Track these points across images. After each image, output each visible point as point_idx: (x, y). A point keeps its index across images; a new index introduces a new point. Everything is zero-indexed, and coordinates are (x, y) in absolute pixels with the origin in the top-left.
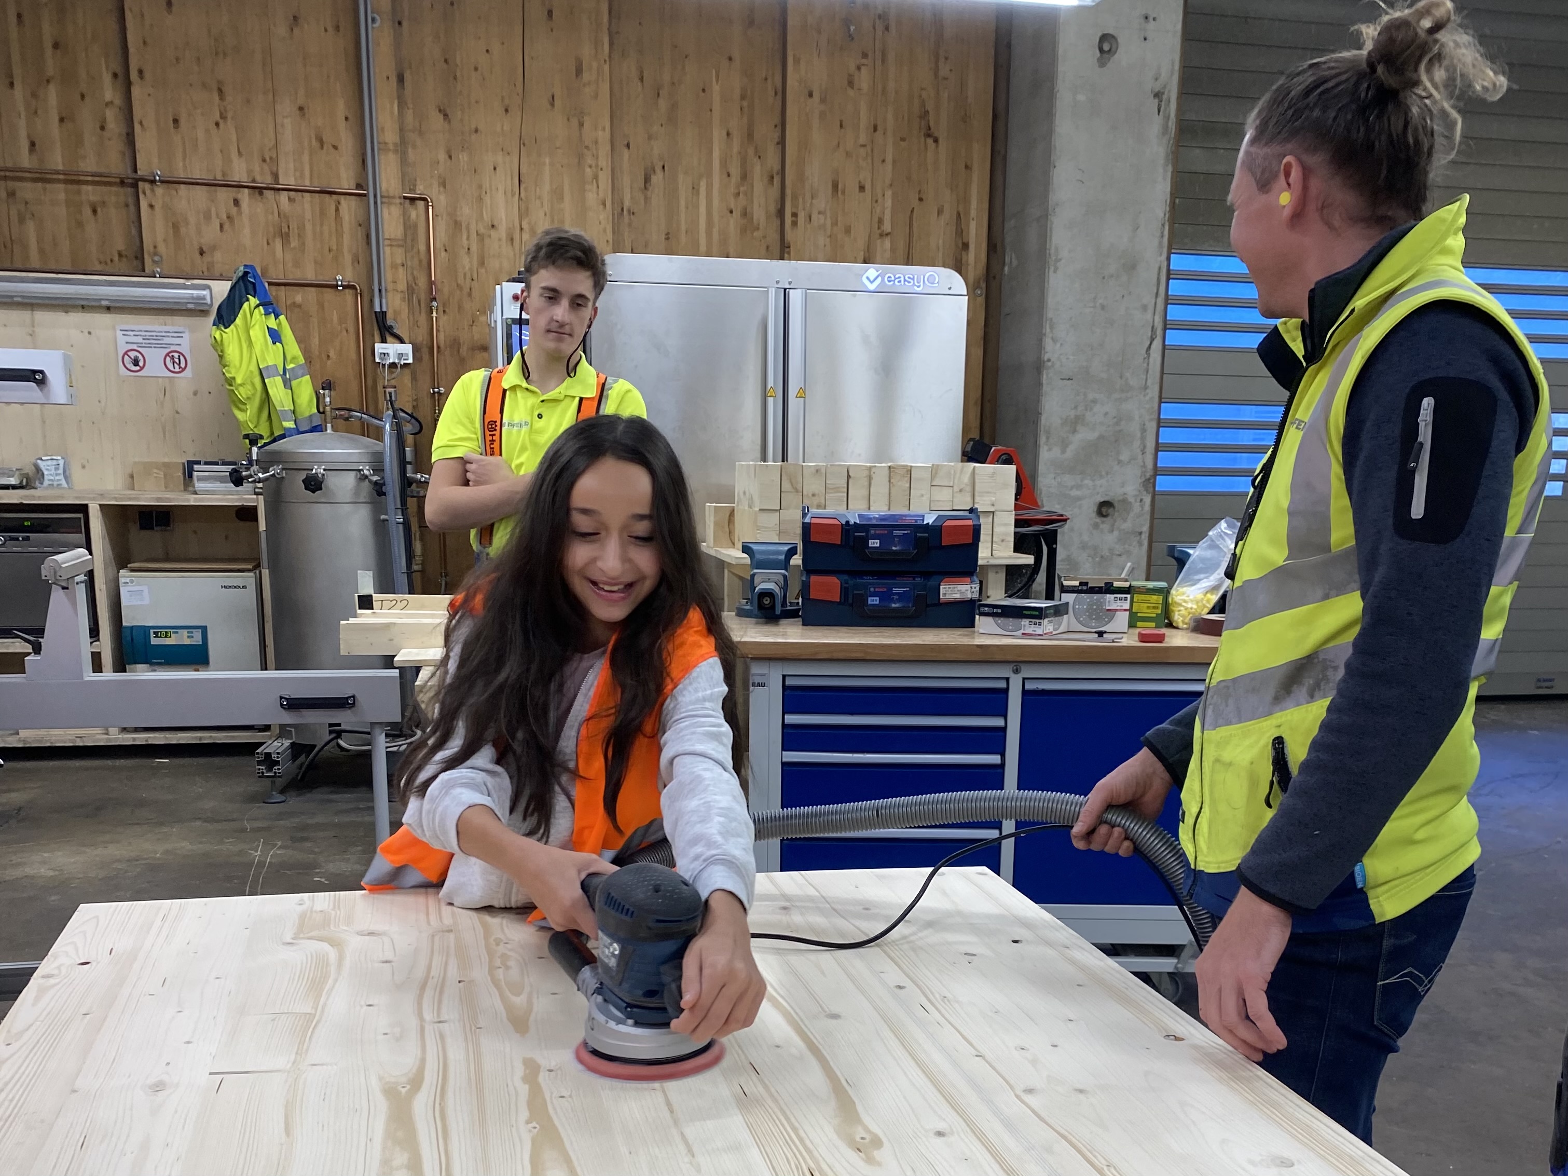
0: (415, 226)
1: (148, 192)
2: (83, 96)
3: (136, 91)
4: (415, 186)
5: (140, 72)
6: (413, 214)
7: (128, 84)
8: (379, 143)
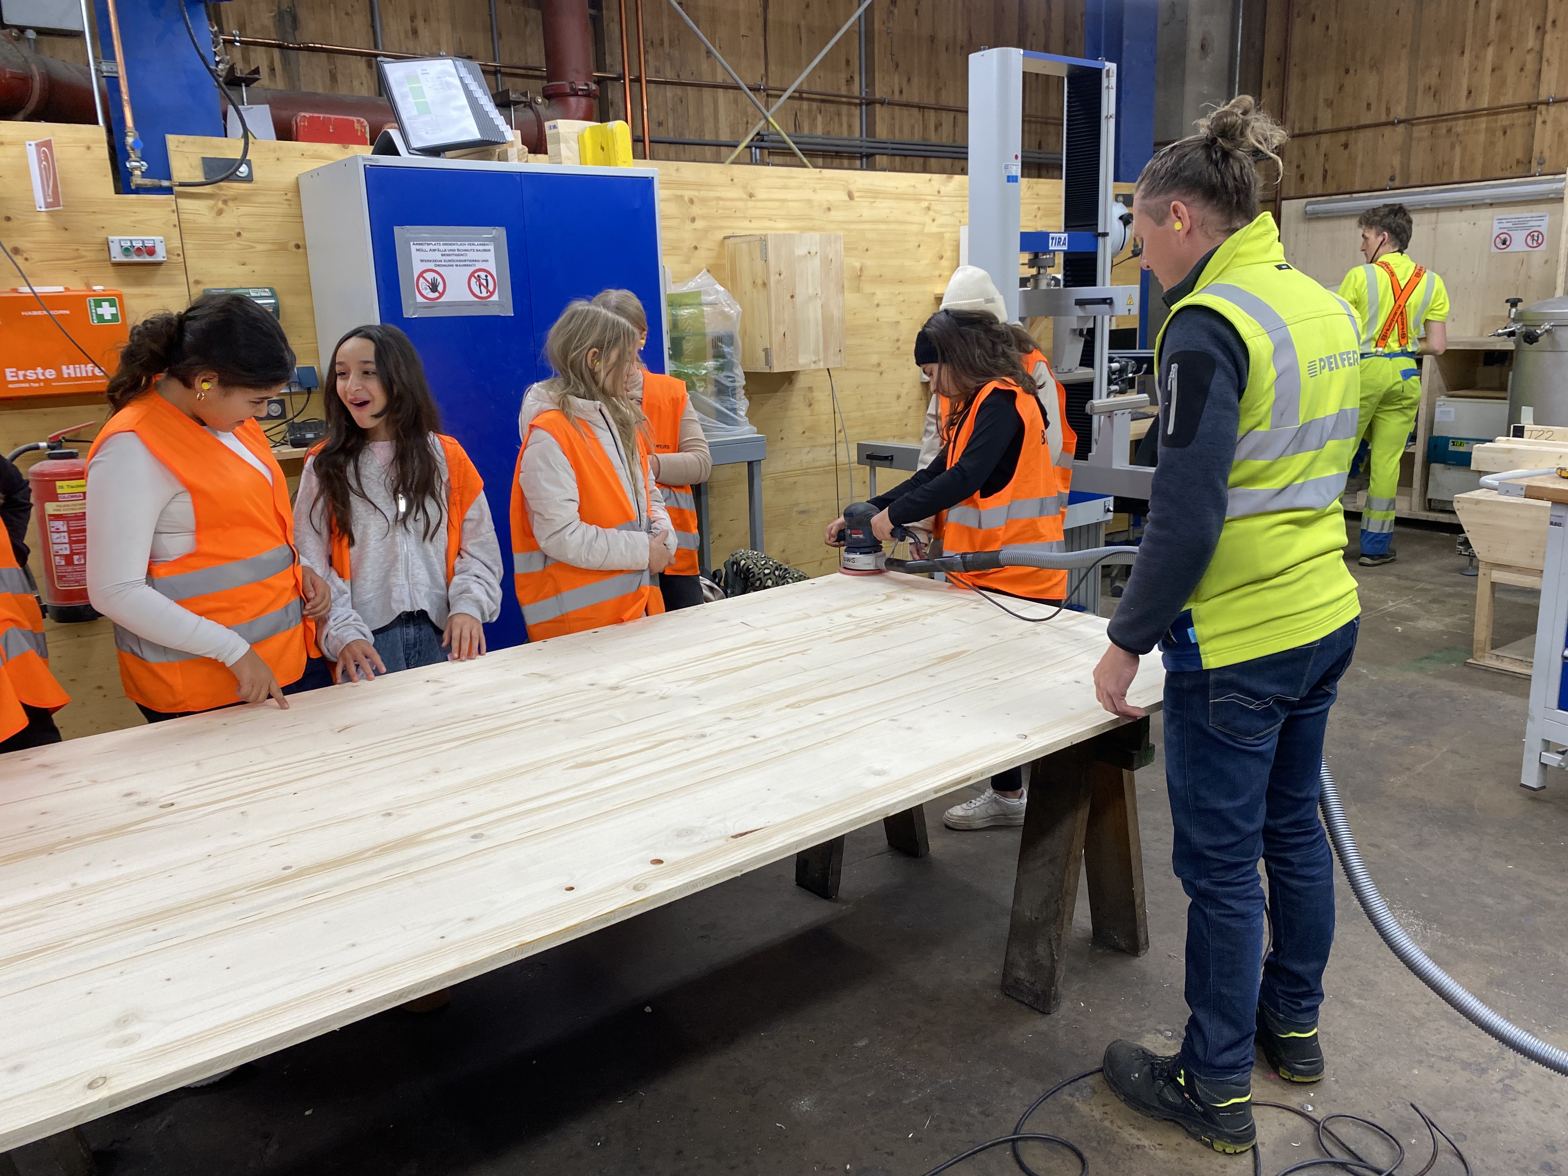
1: (1544, 112)
2: (1512, 49)
3: (1548, 37)
5: (1554, 22)
7: (1545, 33)
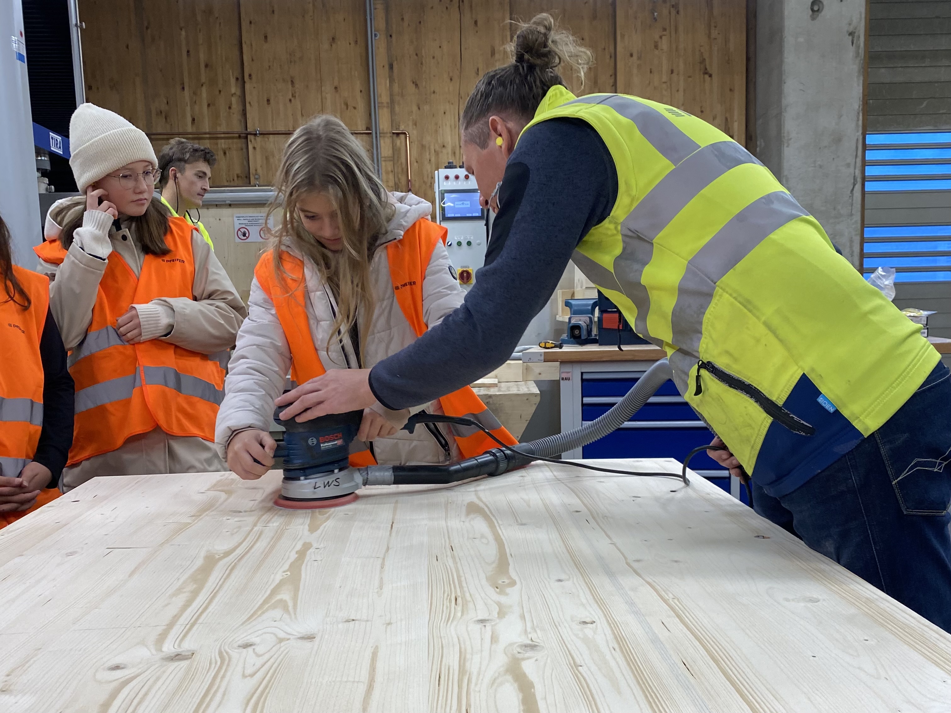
0: (400, 149)
1: (253, 140)
2: (220, 92)
3: (248, 86)
4: (399, 126)
5: (250, 75)
6: (398, 142)
7: (244, 83)
8: (378, 103)
